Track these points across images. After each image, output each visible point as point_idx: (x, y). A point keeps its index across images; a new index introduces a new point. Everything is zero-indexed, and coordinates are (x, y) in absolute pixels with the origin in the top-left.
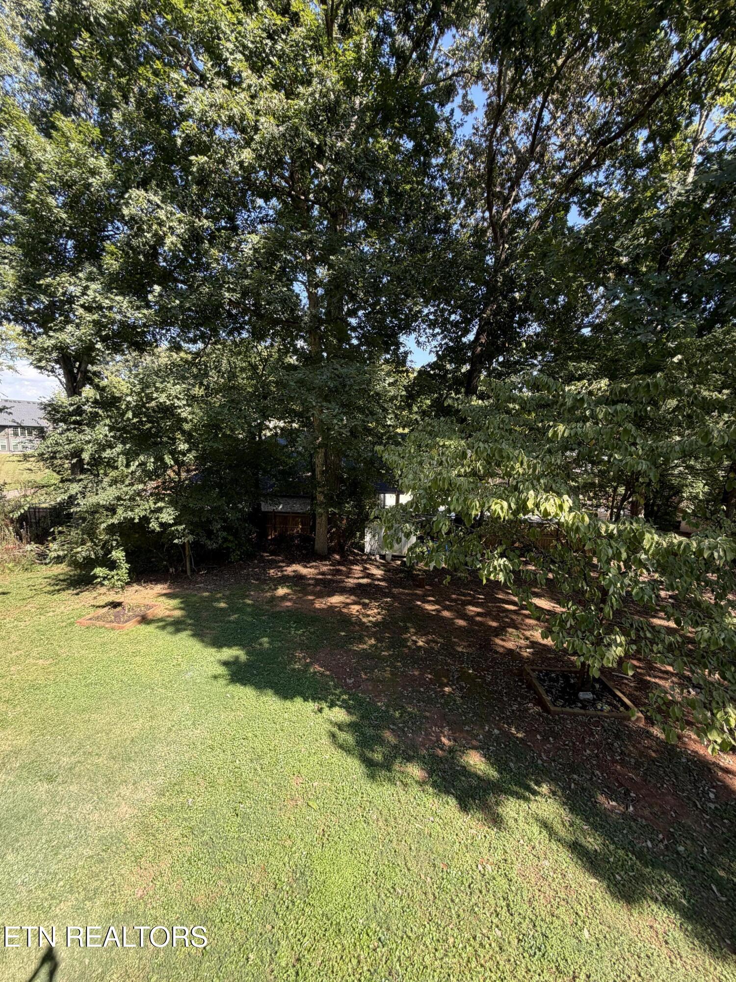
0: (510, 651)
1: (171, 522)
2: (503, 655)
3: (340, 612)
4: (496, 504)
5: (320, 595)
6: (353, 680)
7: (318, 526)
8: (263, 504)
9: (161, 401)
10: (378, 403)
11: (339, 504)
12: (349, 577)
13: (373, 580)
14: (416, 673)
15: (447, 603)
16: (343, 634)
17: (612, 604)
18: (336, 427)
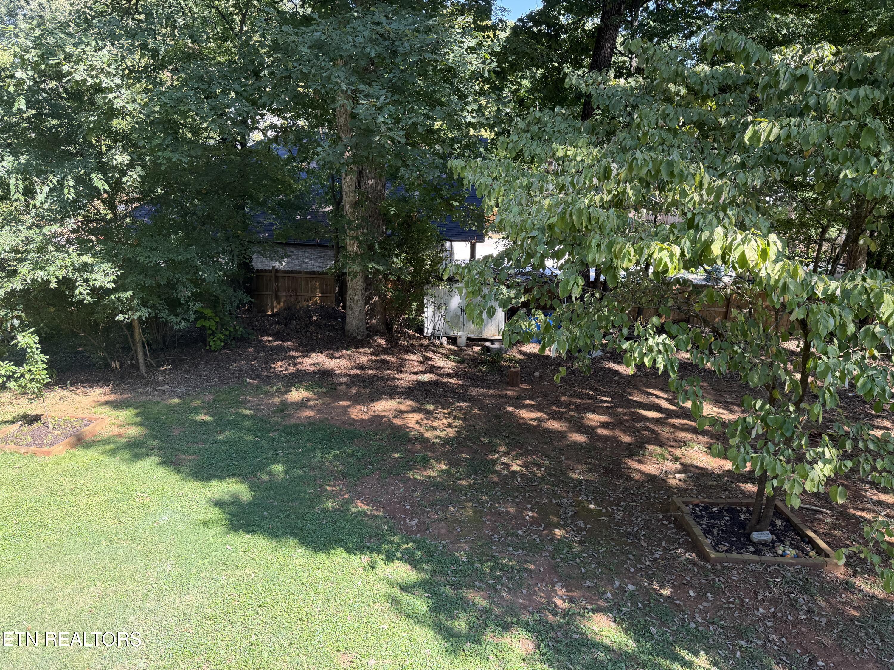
0: (651, 478)
1: (111, 286)
2: (640, 484)
3: (391, 425)
4: (661, 249)
5: (358, 400)
6: (416, 521)
7: (349, 292)
8: (255, 257)
9: (78, 78)
10: (451, 84)
11: (385, 257)
12: (400, 372)
13: (438, 375)
14: (512, 510)
15: (554, 408)
16: (397, 455)
17: (824, 400)
18: (383, 129)
